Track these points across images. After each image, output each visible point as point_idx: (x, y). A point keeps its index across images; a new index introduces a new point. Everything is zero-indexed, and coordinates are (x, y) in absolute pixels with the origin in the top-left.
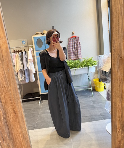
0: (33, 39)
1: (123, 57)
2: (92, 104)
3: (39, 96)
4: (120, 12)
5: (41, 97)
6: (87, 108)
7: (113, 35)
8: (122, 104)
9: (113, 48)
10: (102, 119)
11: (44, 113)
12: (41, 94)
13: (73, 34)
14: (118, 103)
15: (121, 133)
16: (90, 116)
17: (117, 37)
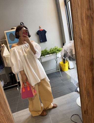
1: (82, 39)
3: (17, 83)
4: (77, 3)
7: (74, 22)
8: (85, 75)
9: (75, 32)
12: (18, 81)
13: (40, 28)
14: (83, 75)
15: (88, 98)
17: (77, 23)
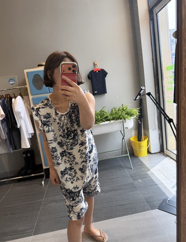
0: (26, 76)
2: (131, 180)
3: (43, 172)
5: (45, 173)
6: (122, 189)
10: (149, 210)
11: (51, 203)
13: (95, 65)
16: (129, 204)
